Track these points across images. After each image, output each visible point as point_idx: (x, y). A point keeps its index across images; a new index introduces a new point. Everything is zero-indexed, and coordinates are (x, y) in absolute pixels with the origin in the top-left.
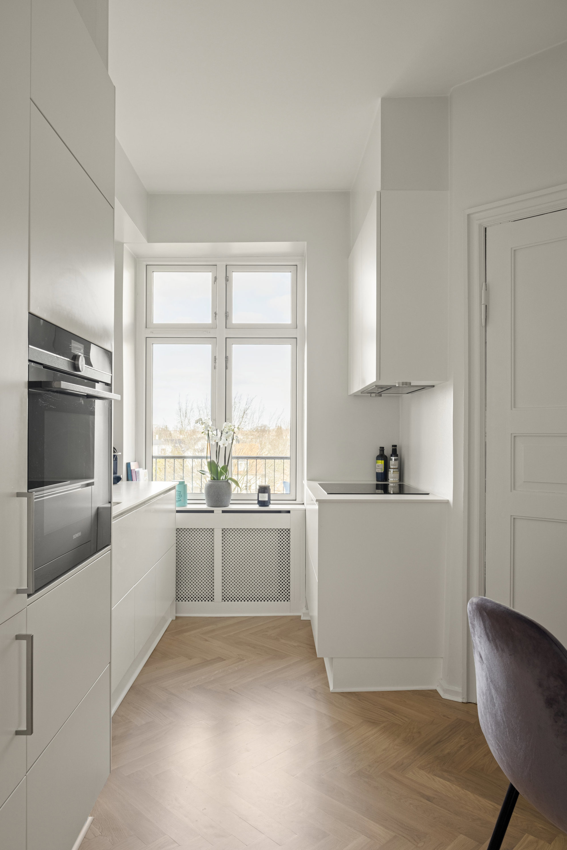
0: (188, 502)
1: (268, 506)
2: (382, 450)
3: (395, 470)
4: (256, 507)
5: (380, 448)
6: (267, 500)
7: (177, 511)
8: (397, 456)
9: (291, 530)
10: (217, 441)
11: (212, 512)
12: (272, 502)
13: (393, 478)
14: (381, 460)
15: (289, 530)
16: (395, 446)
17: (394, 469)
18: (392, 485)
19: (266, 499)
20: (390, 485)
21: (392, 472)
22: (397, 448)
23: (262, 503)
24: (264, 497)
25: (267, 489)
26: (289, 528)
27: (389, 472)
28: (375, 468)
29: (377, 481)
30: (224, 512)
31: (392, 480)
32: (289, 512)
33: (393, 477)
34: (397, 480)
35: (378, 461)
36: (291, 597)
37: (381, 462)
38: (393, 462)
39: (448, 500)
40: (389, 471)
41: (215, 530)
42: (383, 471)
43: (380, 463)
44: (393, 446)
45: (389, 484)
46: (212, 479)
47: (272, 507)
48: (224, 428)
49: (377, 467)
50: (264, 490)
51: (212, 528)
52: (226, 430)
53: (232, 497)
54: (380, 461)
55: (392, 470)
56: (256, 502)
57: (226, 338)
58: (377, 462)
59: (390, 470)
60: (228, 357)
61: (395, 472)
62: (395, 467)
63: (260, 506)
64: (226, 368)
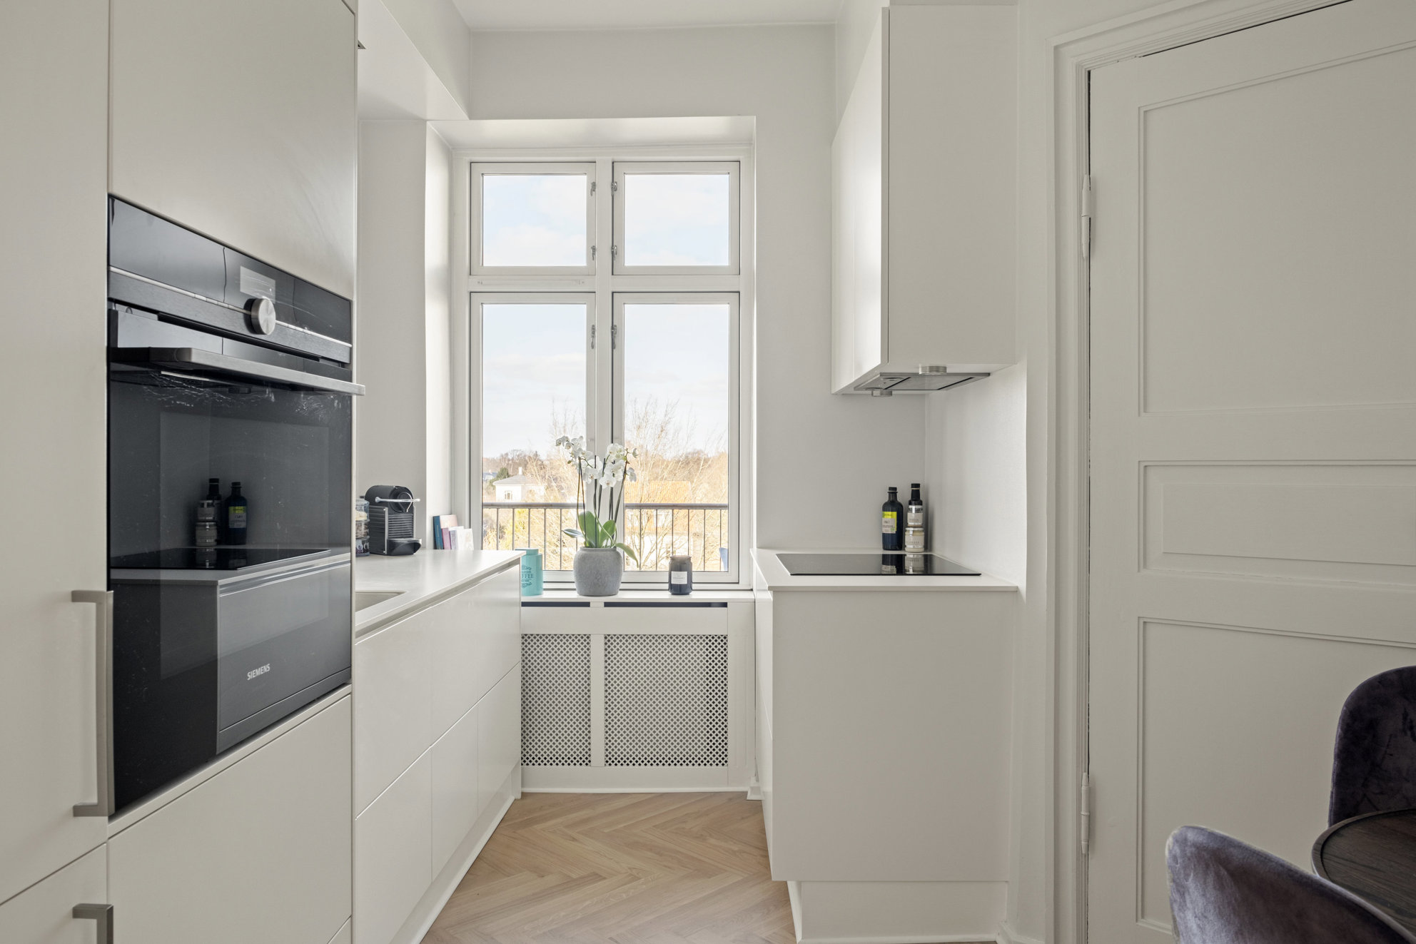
0: (545, 586)
1: (688, 594)
2: (892, 493)
3: (916, 529)
4: (666, 596)
5: (890, 488)
6: (686, 583)
7: (522, 603)
8: (920, 503)
9: (728, 638)
10: (595, 478)
11: (587, 604)
12: (694, 586)
13: (914, 543)
14: (892, 511)
15: (725, 638)
16: (917, 485)
17: (914, 527)
18: (912, 556)
20: (908, 556)
21: (911, 533)
22: (921, 489)
23: (678, 590)
24: (680, 578)
25: (685, 563)
26: (725, 634)
27: (906, 533)
28: (881, 526)
29: (885, 548)
30: (607, 605)
31: (912, 547)
32: (725, 605)
34: (920, 546)
35: (886, 513)
36: (729, 758)
38: (913, 516)
39: (1017, 587)
40: (906, 531)
41: (591, 637)
42: (894, 531)
44: (913, 486)
45: (905, 555)
46: (588, 545)
47: (695, 596)
48: (608, 453)
49: (884, 524)
50: (680, 565)
51: (587, 633)
52: (613, 457)
53: (623, 578)
54: (890, 513)
55: (912, 529)
56: (667, 586)
57: (613, 293)
58: (883, 515)
59: (907, 529)
60: (616, 326)
61: (918, 534)
62: (916, 524)
63: (673, 594)
64: (613, 347)
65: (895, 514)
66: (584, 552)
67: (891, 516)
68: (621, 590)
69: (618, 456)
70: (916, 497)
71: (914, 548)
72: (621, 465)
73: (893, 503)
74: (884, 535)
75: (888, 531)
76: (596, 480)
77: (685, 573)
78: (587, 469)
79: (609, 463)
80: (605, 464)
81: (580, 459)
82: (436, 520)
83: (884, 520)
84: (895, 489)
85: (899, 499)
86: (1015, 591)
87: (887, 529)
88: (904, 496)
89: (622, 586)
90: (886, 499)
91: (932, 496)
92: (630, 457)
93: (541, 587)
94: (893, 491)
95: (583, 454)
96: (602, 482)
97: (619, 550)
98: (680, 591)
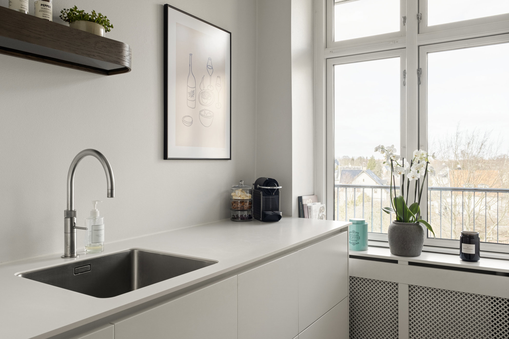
0: (370, 243)
1: (475, 262)
6: (475, 253)
7: (350, 255)
10: (402, 174)
11: (396, 262)
12: (481, 258)
19: (473, 252)
23: (467, 258)
24: (471, 249)
25: (474, 238)
30: (411, 263)
41: (399, 284)
46: (398, 219)
48: (414, 157)
50: (469, 238)
51: (397, 282)
52: (418, 159)
57: (419, 46)
60: (421, 69)
63: (463, 261)
64: (419, 83)
66: (394, 225)
69: (421, 158)
72: (423, 164)
76: (403, 175)
77: (473, 246)
78: (397, 168)
79: (415, 163)
80: (412, 164)
81: (392, 160)
82: (300, 199)
92: (430, 159)
93: (367, 244)
95: (394, 157)
96: (409, 176)
97: (421, 224)
98: (470, 259)
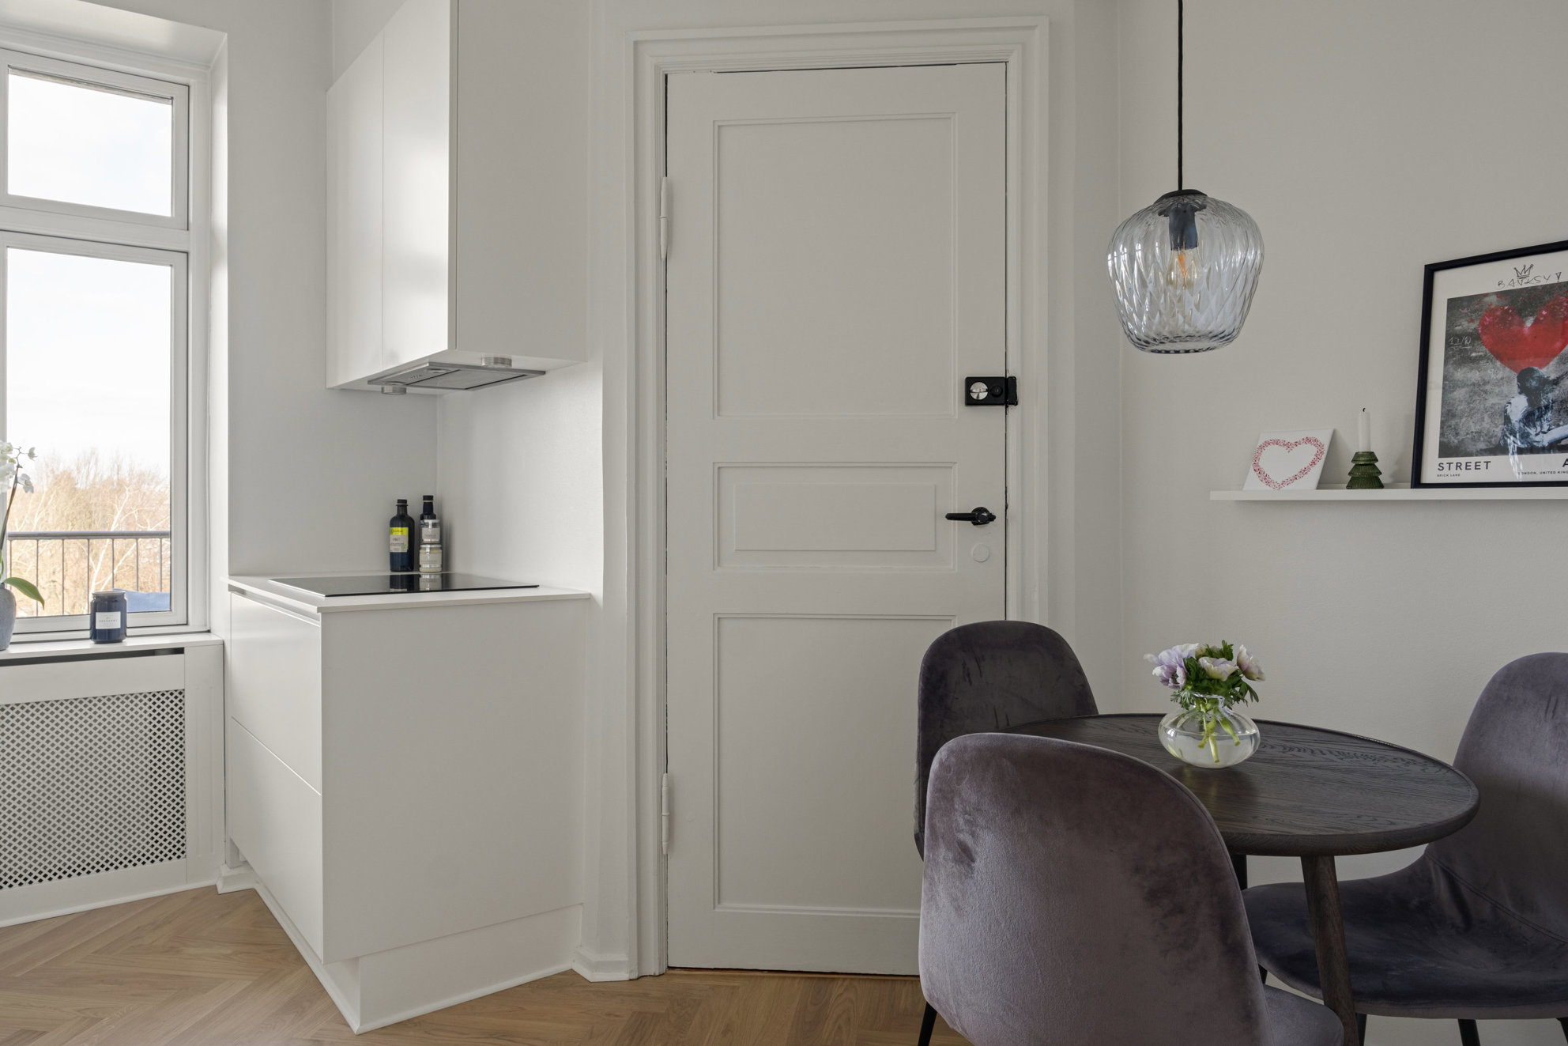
1: (120, 641)
2: (402, 506)
3: (433, 546)
4: (89, 646)
5: (399, 501)
6: (119, 627)
8: (434, 517)
9: (186, 693)
12: (129, 632)
13: (430, 562)
14: (402, 526)
15: (180, 693)
16: (431, 498)
17: (431, 544)
18: (428, 577)
19: (117, 625)
20: (423, 576)
21: (428, 550)
22: (435, 503)
23: (104, 637)
24: (109, 621)
25: (116, 601)
26: (180, 688)
27: (421, 551)
28: (389, 545)
29: (393, 570)
31: (428, 566)
32: (179, 651)
33: (428, 560)
34: (438, 566)
35: (394, 528)
36: (189, 848)
37: (402, 531)
38: (429, 532)
39: (590, 594)
40: (420, 548)
42: (405, 550)
43: (400, 533)
44: (425, 498)
45: (420, 576)
47: (129, 644)
49: (392, 541)
50: (107, 602)
53: (16, 628)
54: (400, 529)
55: (429, 546)
56: (88, 634)
58: (391, 532)
59: (423, 546)
61: (435, 551)
62: (433, 540)
63: (97, 643)
65: (406, 530)
67: (401, 533)
68: (12, 643)
70: (429, 509)
71: (430, 567)
73: (402, 518)
74: (392, 555)
75: (398, 549)
77: (118, 615)
83: (392, 537)
84: (405, 501)
85: (410, 512)
86: (588, 599)
87: (396, 547)
88: (415, 510)
89: (14, 638)
90: (395, 513)
91: (449, 509)
94: (403, 504)
98: (109, 638)
